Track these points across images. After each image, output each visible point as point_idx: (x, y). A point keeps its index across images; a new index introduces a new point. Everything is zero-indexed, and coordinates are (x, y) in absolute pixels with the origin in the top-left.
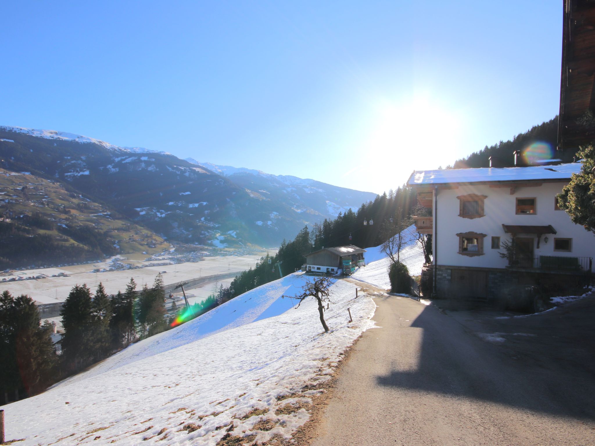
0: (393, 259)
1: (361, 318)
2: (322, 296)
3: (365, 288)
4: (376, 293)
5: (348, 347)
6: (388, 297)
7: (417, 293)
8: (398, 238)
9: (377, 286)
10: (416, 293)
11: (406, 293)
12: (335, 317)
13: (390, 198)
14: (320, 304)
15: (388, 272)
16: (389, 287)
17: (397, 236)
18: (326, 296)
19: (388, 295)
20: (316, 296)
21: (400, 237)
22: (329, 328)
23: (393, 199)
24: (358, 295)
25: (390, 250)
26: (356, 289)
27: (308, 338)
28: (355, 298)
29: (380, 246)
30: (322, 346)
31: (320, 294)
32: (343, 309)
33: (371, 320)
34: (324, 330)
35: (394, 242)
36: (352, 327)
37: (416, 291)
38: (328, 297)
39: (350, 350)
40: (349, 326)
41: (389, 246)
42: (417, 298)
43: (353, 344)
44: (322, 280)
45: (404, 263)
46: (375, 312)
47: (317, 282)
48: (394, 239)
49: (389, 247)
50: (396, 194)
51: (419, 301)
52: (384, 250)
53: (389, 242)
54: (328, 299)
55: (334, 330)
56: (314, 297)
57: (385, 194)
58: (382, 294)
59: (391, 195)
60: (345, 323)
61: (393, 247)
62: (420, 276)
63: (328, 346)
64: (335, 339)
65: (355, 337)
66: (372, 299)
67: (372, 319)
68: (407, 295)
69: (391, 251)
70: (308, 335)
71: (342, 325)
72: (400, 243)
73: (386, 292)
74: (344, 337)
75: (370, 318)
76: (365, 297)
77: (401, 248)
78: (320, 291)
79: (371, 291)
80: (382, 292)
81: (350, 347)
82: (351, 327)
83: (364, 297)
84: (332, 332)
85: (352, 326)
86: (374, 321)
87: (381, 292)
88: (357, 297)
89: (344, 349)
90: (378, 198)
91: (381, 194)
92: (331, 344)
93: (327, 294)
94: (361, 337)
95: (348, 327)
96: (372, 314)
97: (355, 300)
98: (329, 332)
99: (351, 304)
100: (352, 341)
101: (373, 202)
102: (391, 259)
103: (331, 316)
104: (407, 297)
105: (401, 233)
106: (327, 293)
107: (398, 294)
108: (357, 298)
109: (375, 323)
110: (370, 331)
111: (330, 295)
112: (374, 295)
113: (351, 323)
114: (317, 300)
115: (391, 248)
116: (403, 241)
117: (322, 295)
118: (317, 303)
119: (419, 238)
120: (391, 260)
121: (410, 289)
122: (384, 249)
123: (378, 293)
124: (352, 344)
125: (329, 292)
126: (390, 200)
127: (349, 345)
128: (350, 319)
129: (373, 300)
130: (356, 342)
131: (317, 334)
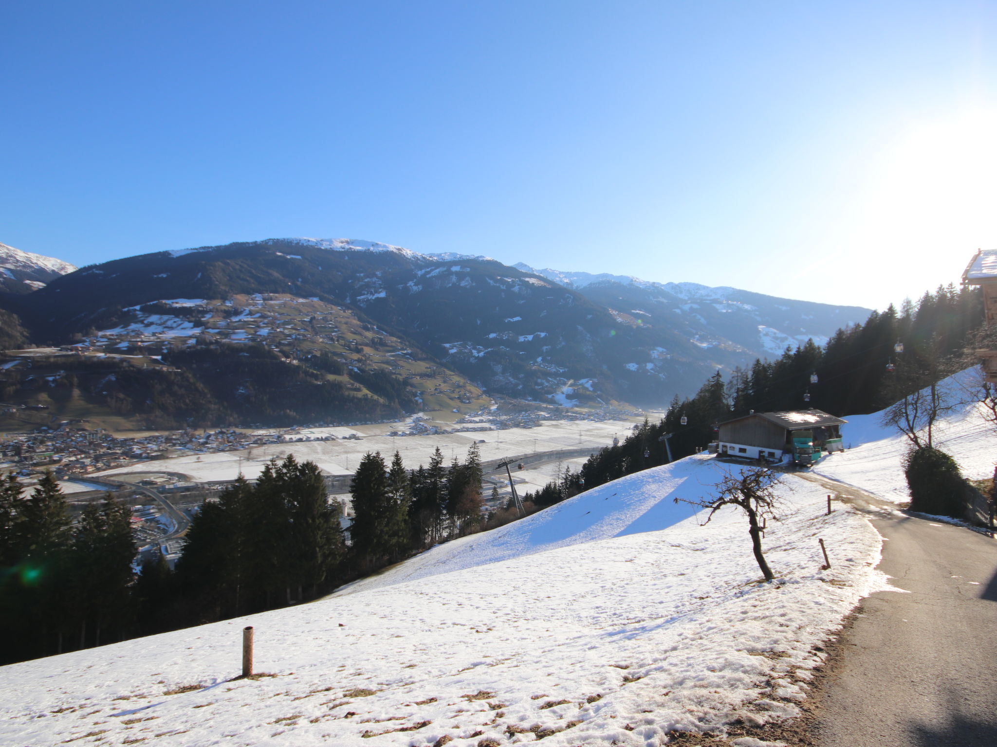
0: (915, 440)
1: (851, 563)
2: (757, 507)
3: (844, 496)
4: (873, 508)
5: (833, 633)
6: (902, 521)
7: (986, 519)
8: (930, 397)
9: (872, 493)
10: (983, 519)
11: (953, 517)
12: (784, 548)
13: (904, 315)
14: (753, 521)
15: (905, 467)
16: (905, 498)
17: (926, 392)
18: (767, 507)
19: (905, 516)
20: (745, 504)
21: (933, 394)
22: (773, 571)
23: (911, 317)
24: (832, 509)
25: (908, 421)
26: (829, 496)
27: (726, 586)
28: (826, 515)
29: (881, 413)
30: (764, 618)
31: (753, 503)
32: (800, 534)
33: (875, 569)
34: (761, 574)
35: (918, 405)
36: (832, 582)
37: (981, 514)
38: (771, 508)
39: (839, 642)
40: (824, 577)
41: (906, 413)
42: (984, 529)
43: (844, 627)
44: (758, 475)
45: (944, 450)
46: (882, 551)
47: (747, 477)
48: (918, 399)
49: (907, 415)
50: (919, 307)
51: (992, 537)
52: (894, 419)
53: (906, 404)
54: (772, 513)
55: (786, 579)
56: (740, 508)
57: (891, 309)
58: (890, 510)
59: (907, 311)
60: (813, 569)
61: (915, 416)
62: (988, 480)
63: (782, 620)
64: (795, 606)
65: (846, 609)
66: (869, 520)
67: (878, 568)
68: (956, 520)
69: (911, 423)
70: (725, 579)
71: (805, 573)
72: (935, 407)
73: (898, 508)
74: (817, 603)
75: (873, 566)
76: (851, 515)
77: (937, 417)
78: (754, 497)
79: (862, 503)
80: (888, 508)
81: (837, 633)
82: (828, 580)
83: (846, 514)
84: (783, 583)
85: (831, 578)
86: (886, 573)
87: (885, 507)
88: (830, 512)
89: (824, 637)
90: (876, 317)
91: (882, 309)
92: (787, 618)
93: (768, 504)
94: (859, 610)
95: (823, 580)
96: (877, 557)
97: (826, 518)
98: (775, 581)
99: (818, 526)
100: (839, 617)
101: (863, 324)
102: (912, 439)
103: (772, 546)
104: (956, 525)
105: (937, 388)
106: (769, 501)
107: (931, 516)
108: (831, 515)
109: (888, 579)
110: (879, 596)
111: (774, 504)
112: (869, 512)
113: (828, 572)
114: (748, 514)
115: (911, 418)
116: (942, 405)
117: (757, 502)
118: (747, 519)
119: (986, 398)
120: (911, 442)
121: (966, 508)
122: (892, 419)
123: (877, 509)
124: (841, 627)
125: (774, 500)
126: (906, 319)
127: (834, 628)
128: (825, 564)
129: (871, 525)
130: (850, 621)
131: (745, 579)
